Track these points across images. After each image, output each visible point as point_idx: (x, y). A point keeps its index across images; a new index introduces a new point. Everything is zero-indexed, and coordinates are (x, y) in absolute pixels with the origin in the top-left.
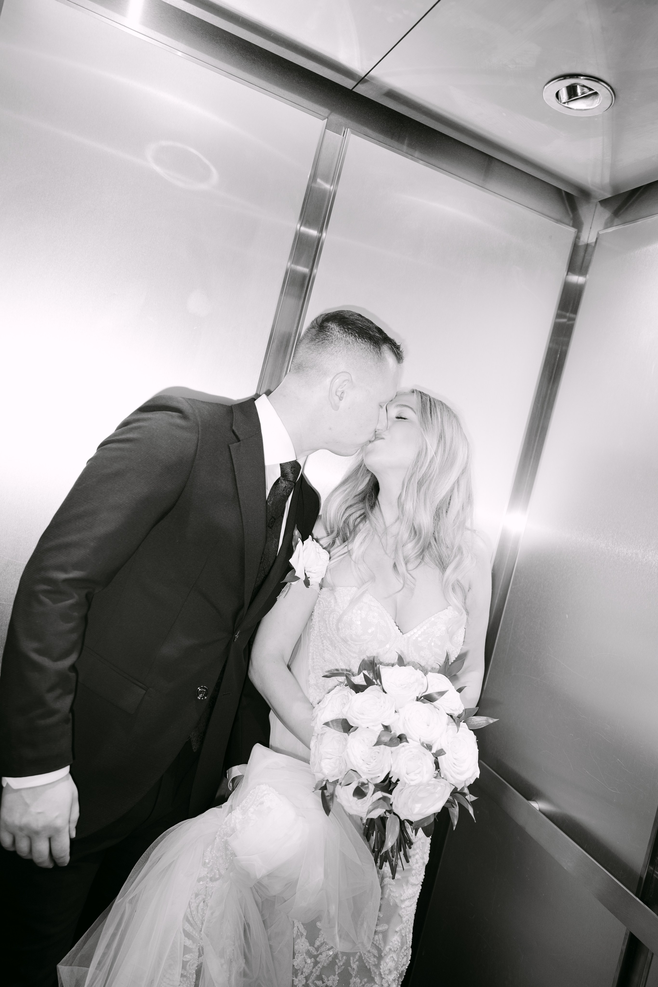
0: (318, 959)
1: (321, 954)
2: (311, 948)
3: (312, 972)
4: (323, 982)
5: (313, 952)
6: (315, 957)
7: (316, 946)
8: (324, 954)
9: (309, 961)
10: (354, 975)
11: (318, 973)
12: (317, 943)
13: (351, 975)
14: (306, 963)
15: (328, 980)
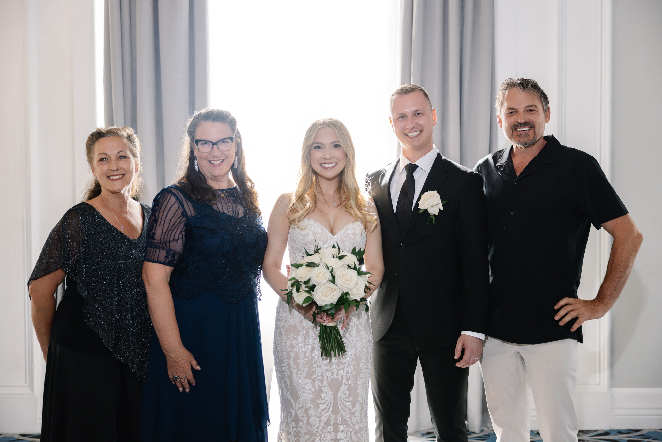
0: (321, 419)
1: (322, 416)
2: (317, 413)
3: (319, 425)
4: (326, 430)
5: (318, 415)
6: (320, 417)
7: (319, 412)
8: (324, 416)
9: (317, 419)
10: (340, 424)
11: (323, 426)
12: (319, 411)
13: (338, 424)
14: (315, 421)
15: (328, 429)
